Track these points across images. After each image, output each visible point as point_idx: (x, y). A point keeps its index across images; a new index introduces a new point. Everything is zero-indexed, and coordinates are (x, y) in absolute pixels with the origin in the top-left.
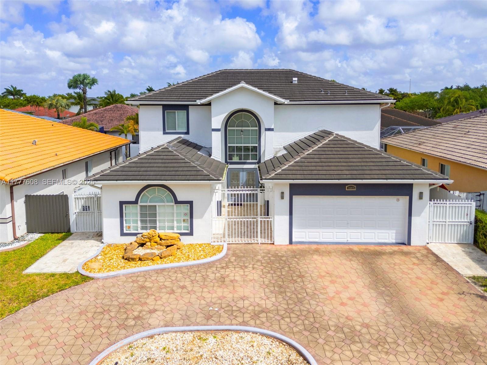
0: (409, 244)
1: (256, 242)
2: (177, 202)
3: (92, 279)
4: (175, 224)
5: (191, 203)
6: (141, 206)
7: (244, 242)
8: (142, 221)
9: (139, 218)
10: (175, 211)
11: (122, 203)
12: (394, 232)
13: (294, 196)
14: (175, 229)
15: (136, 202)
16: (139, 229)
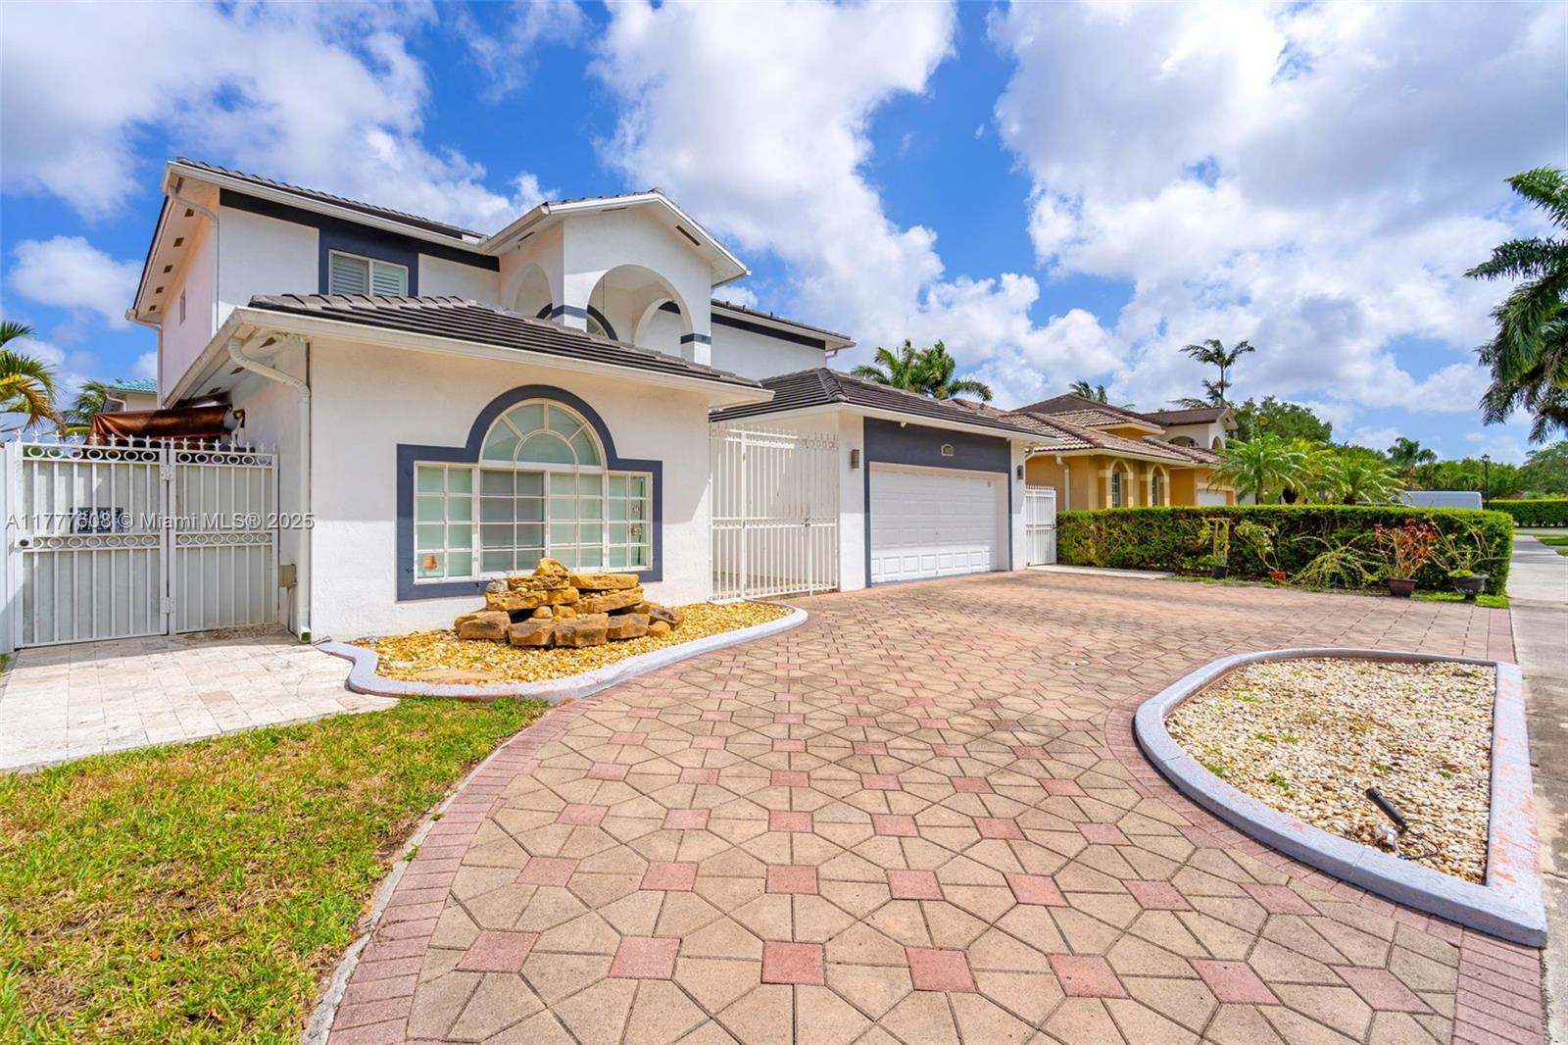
0: (1011, 569)
1: (804, 590)
2: (615, 463)
3: (543, 703)
4: (606, 544)
5: (655, 467)
6: (485, 472)
7: (779, 593)
8: (487, 534)
9: (476, 521)
10: (607, 496)
11: (408, 455)
12: (988, 548)
13: (871, 463)
14: (606, 560)
15: (470, 453)
16: (476, 566)
